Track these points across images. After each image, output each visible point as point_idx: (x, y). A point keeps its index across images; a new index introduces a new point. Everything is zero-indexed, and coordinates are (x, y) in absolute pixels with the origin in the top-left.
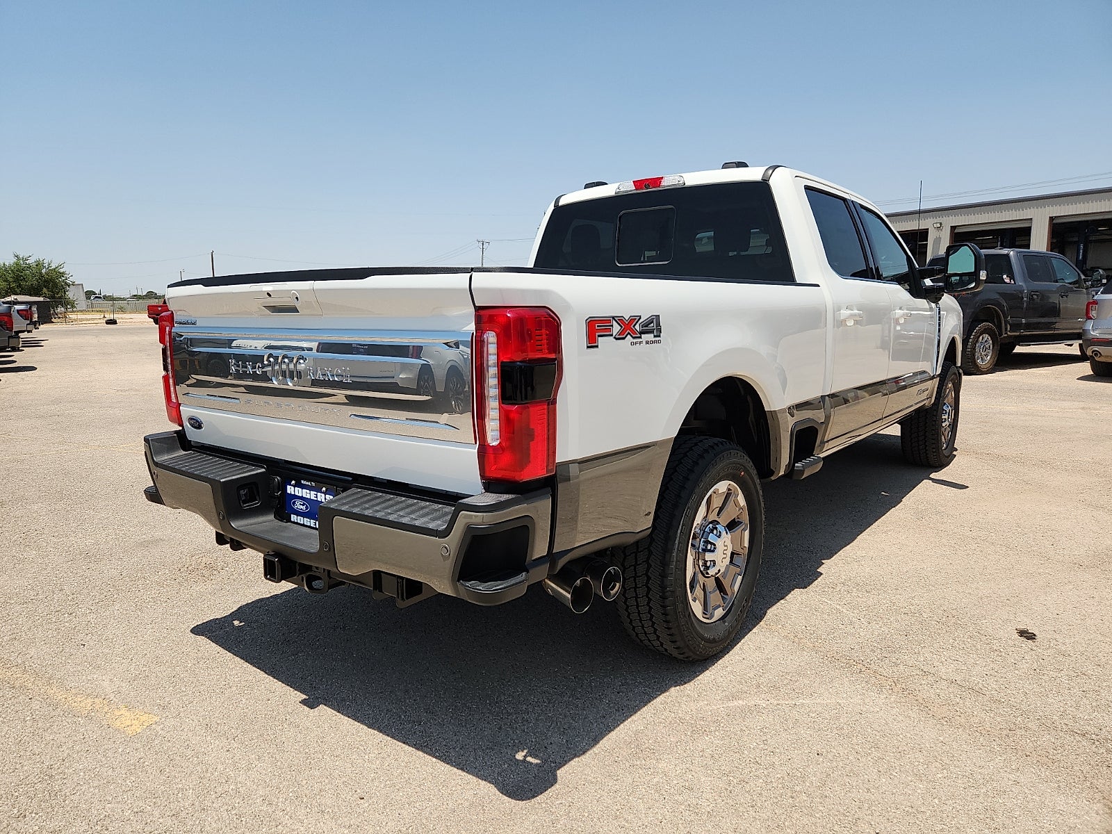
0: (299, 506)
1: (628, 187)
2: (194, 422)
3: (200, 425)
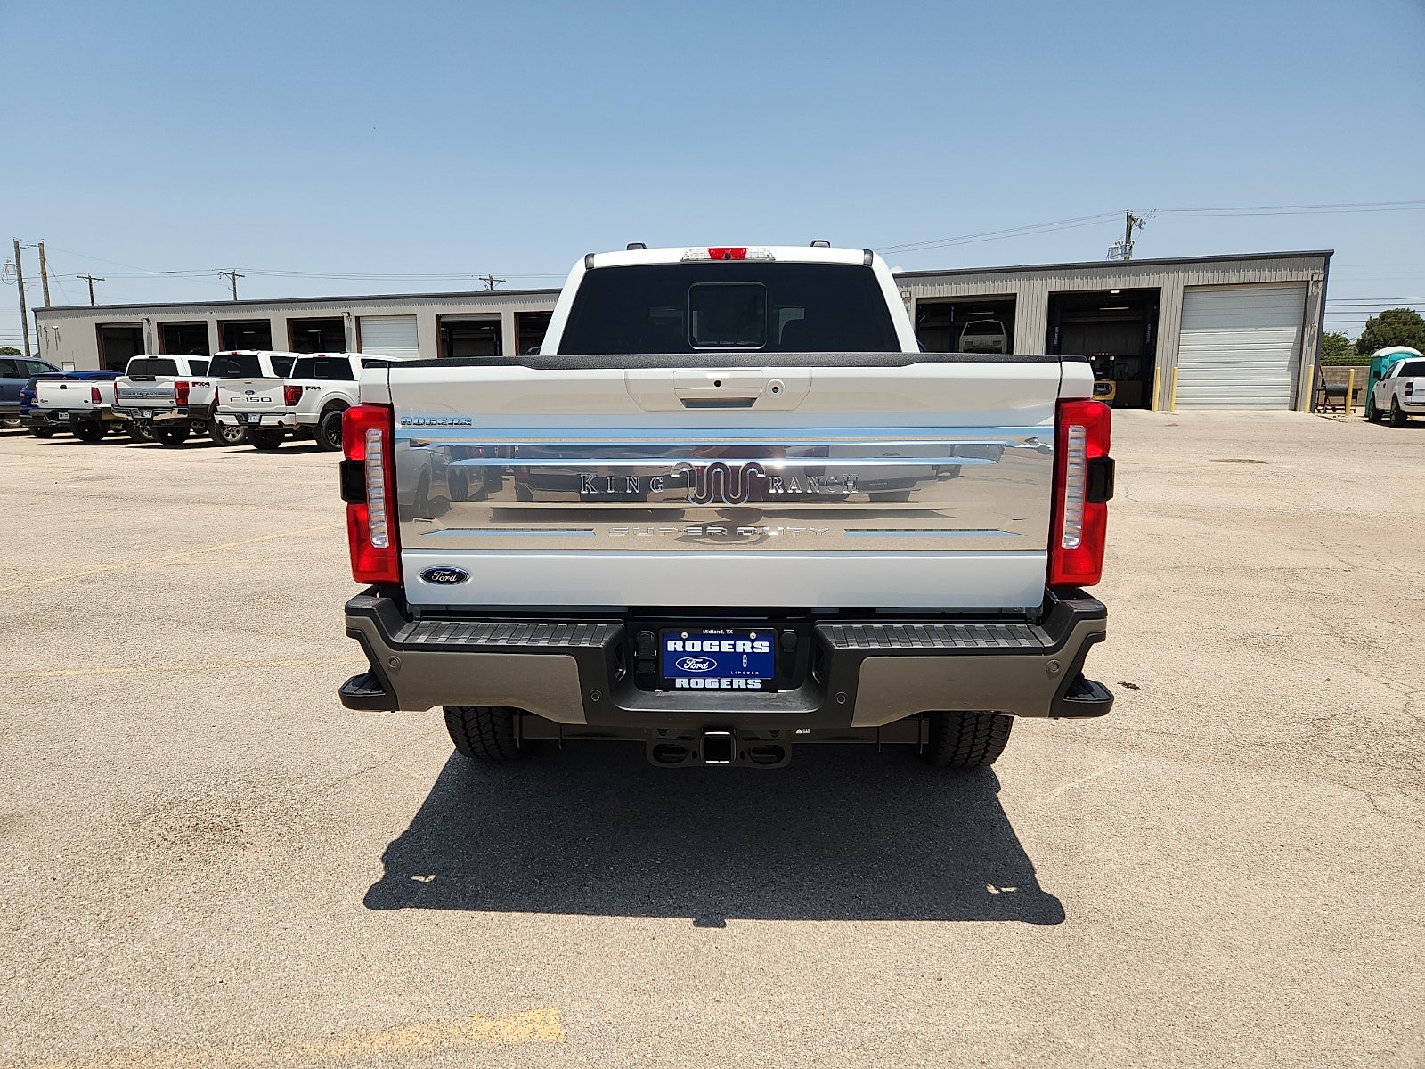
0: (691, 664)
1: (701, 254)
2: (445, 575)
3: (461, 577)
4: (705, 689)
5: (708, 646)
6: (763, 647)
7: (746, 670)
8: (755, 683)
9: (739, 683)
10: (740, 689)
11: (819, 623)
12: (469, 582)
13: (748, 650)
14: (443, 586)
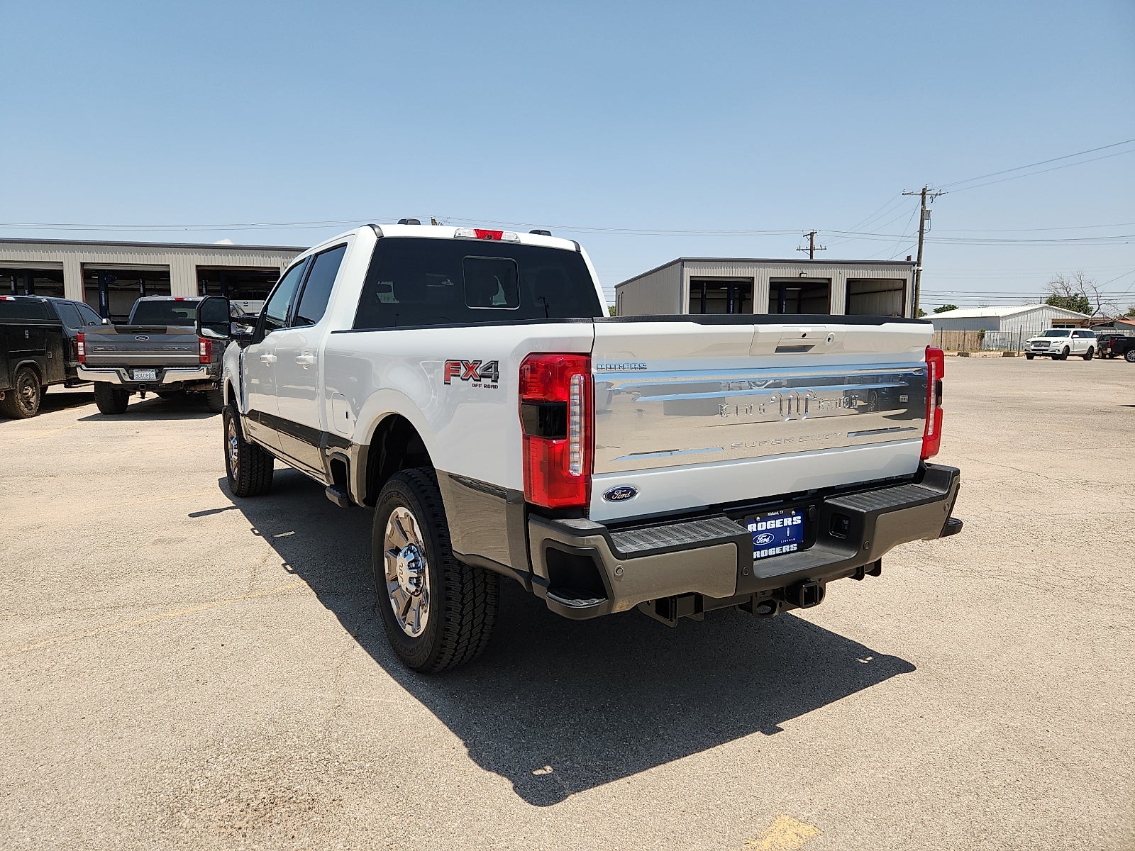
0: (762, 540)
1: (468, 233)
2: (622, 493)
3: (631, 492)
4: (769, 557)
5: (770, 525)
6: (798, 520)
7: (789, 538)
8: (794, 547)
9: (786, 548)
10: (786, 553)
11: (826, 499)
12: (637, 496)
13: (790, 524)
14: (623, 502)
